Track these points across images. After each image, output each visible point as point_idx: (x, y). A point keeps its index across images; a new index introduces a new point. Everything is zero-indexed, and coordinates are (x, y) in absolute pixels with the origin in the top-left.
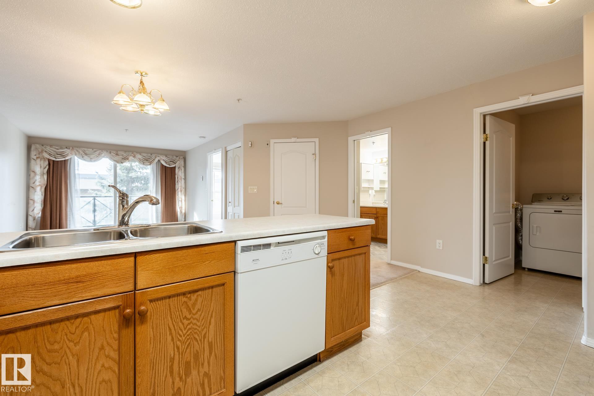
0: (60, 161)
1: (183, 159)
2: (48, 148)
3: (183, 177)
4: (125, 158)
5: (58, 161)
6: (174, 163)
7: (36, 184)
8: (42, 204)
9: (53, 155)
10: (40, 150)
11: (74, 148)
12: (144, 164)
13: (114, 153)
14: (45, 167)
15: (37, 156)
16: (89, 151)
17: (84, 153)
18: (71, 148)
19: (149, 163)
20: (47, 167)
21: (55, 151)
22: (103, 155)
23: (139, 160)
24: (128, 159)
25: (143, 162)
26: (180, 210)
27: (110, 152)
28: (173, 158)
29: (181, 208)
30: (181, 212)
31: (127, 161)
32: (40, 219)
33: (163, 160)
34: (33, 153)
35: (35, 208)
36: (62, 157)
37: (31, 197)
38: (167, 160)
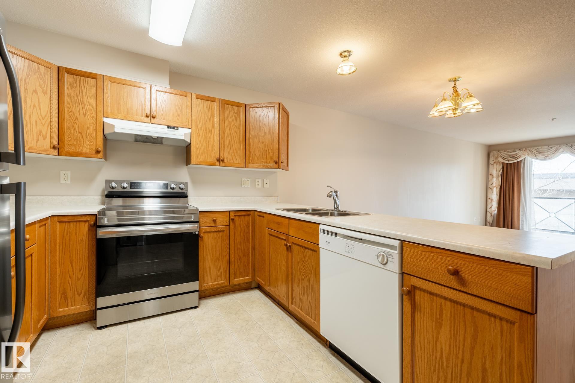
0: (513, 163)
2: (503, 153)
5: (511, 163)
7: (493, 186)
8: (497, 203)
9: (507, 159)
10: (496, 156)
11: (528, 149)
14: (500, 170)
15: (495, 161)
16: (544, 148)
17: (538, 152)
18: (524, 149)
20: (502, 170)
21: (509, 155)
22: (561, 150)
27: (571, 145)
32: (496, 215)
34: (491, 159)
35: (492, 206)
36: (515, 159)
37: (489, 196)
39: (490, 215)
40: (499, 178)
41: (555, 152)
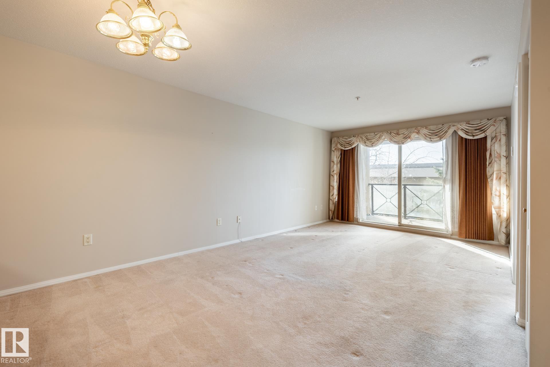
0: (349, 149)
1: (504, 122)
2: (341, 140)
3: (504, 153)
4: (407, 137)
5: (347, 150)
6: (482, 132)
7: (334, 173)
8: (337, 190)
9: (344, 145)
10: (336, 142)
11: (359, 135)
12: (431, 141)
13: (394, 133)
14: (339, 157)
15: (335, 148)
16: (371, 135)
17: (367, 139)
18: (357, 136)
19: (439, 138)
21: (345, 142)
22: (383, 137)
23: (425, 136)
24: (409, 137)
25: (430, 138)
26: (496, 211)
27: (390, 132)
28: (480, 123)
29: (498, 208)
31: (409, 140)
32: (337, 202)
33: (462, 129)
34: (333, 145)
35: (334, 193)
36: (350, 146)
37: (331, 184)
38: (466, 129)
39: (332, 203)
40: (338, 165)
41: (378, 139)
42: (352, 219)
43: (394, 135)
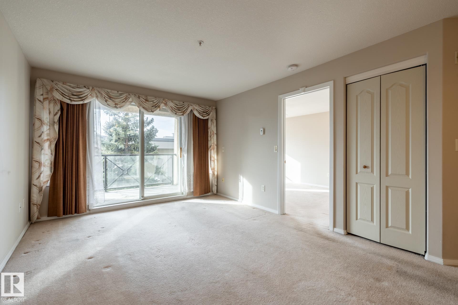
0: (77, 105)
1: (215, 109)
2: (60, 86)
3: (215, 132)
4: (157, 105)
5: (74, 105)
6: (207, 115)
7: (42, 139)
8: (51, 168)
9: (68, 96)
10: (48, 87)
11: (95, 88)
12: (176, 114)
13: (143, 99)
14: (56, 113)
15: (45, 96)
16: (114, 93)
17: (108, 96)
18: (91, 88)
20: (59, 113)
21: (69, 90)
22: (130, 100)
23: (172, 109)
24: (159, 107)
25: (175, 112)
26: (212, 172)
27: (139, 96)
28: (206, 108)
29: (213, 169)
30: (214, 174)
31: (158, 109)
32: (48, 188)
33: (196, 110)
34: (39, 93)
35: (41, 174)
36: (80, 100)
37: (36, 157)
38: (200, 110)
39: (38, 191)
40: (55, 126)
41: (124, 100)
42: (84, 207)
43: (144, 101)
